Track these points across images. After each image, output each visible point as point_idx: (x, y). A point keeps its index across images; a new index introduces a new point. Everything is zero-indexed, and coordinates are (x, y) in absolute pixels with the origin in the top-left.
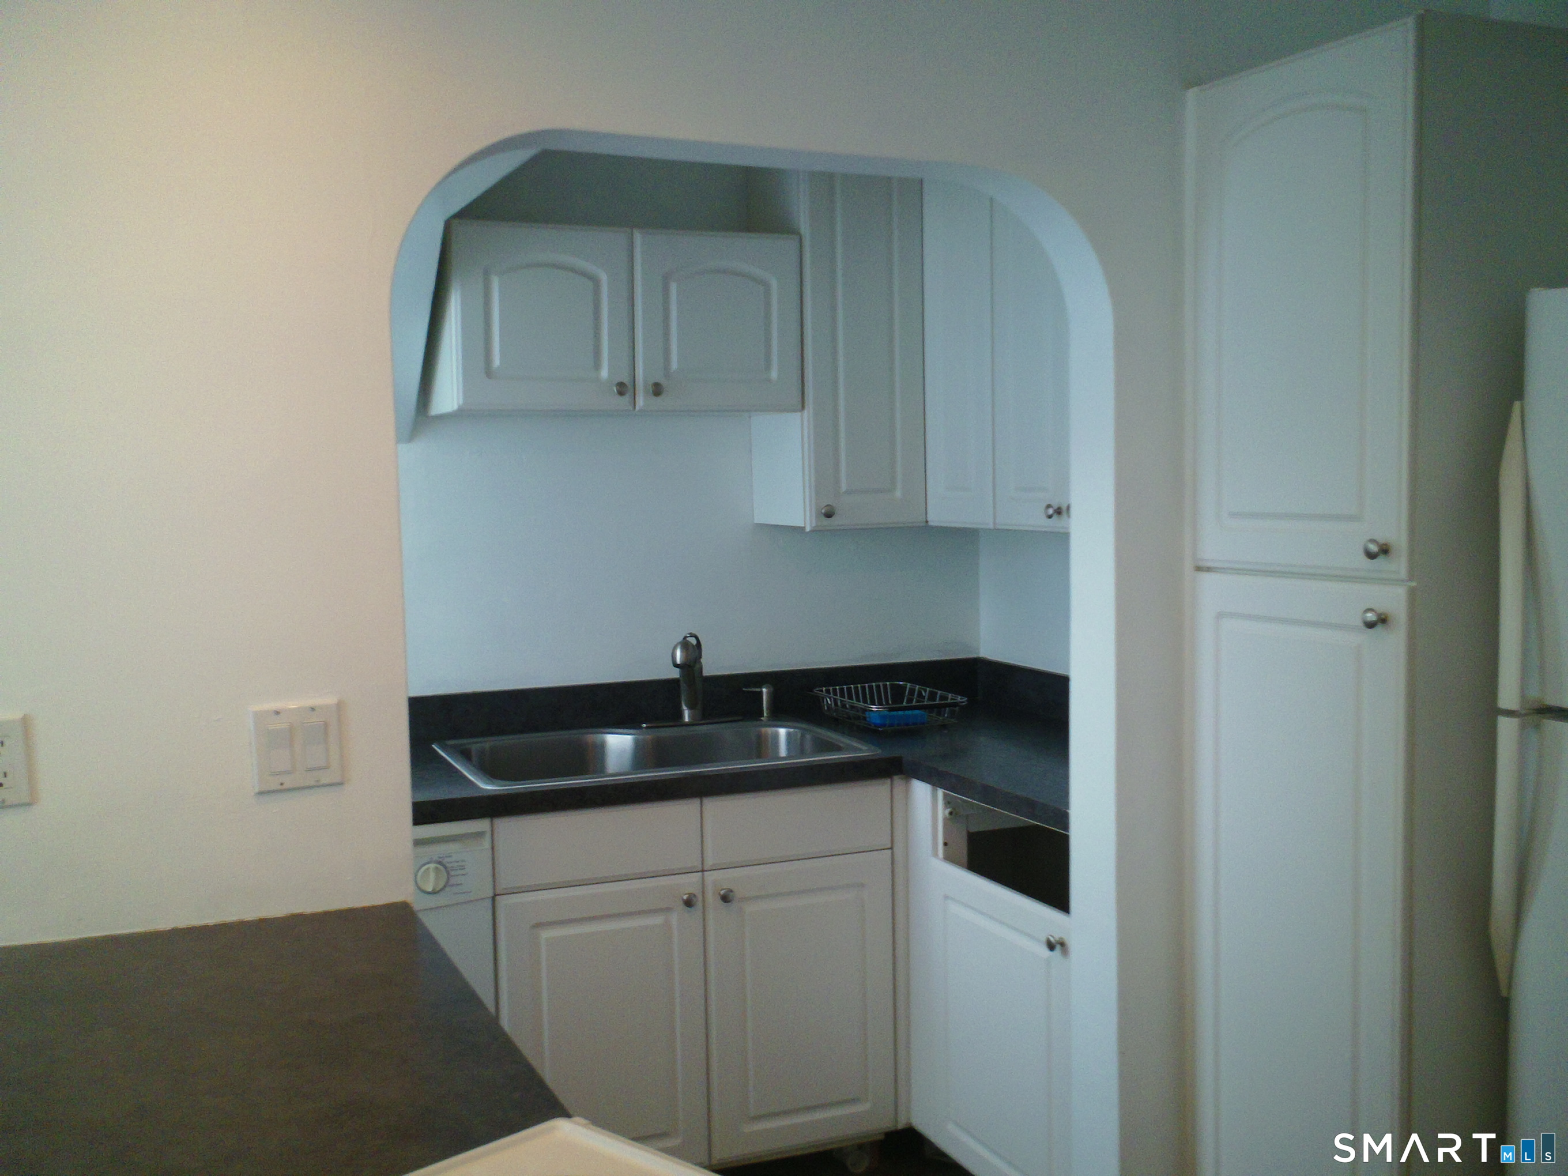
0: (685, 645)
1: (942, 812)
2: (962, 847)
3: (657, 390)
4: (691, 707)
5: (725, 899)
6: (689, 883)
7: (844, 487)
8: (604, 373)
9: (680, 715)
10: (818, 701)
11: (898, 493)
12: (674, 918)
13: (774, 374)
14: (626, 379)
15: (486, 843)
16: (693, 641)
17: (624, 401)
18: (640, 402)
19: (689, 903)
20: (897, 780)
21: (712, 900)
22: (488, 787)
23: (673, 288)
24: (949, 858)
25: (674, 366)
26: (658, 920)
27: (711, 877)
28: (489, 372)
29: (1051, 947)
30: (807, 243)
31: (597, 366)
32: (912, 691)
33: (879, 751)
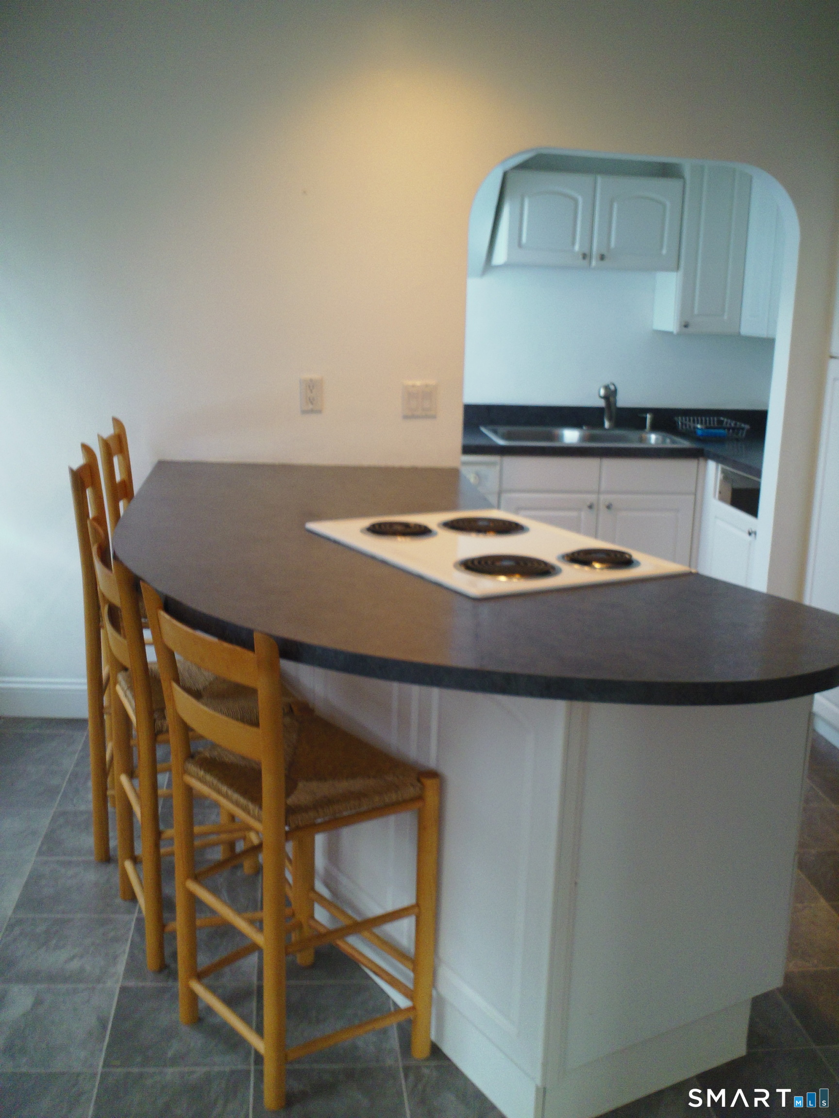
0: (607, 388)
1: (720, 476)
2: (729, 494)
3: (602, 257)
4: (610, 420)
5: (609, 507)
6: (591, 498)
7: (696, 312)
8: (577, 247)
9: (603, 424)
10: (675, 423)
11: (726, 317)
12: (583, 514)
13: (664, 252)
14: (587, 252)
15: (498, 468)
16: (612, 388)
17: (586, 262)
18: (594, 263)
19: (591, 507)
20: (702, 461)
21: (602, 507)
22: (501, 442)
23: (615, 206)
24: (722, 499)
25: (613, 244)
26: (574, 514)
27: (602, 497)
28: (520, 245)
29: (750, 534)
30: (688, 182)
31: (573, 244)
32: (727, 423)
33: (694, 445)
